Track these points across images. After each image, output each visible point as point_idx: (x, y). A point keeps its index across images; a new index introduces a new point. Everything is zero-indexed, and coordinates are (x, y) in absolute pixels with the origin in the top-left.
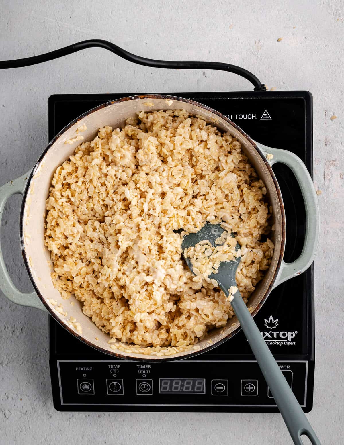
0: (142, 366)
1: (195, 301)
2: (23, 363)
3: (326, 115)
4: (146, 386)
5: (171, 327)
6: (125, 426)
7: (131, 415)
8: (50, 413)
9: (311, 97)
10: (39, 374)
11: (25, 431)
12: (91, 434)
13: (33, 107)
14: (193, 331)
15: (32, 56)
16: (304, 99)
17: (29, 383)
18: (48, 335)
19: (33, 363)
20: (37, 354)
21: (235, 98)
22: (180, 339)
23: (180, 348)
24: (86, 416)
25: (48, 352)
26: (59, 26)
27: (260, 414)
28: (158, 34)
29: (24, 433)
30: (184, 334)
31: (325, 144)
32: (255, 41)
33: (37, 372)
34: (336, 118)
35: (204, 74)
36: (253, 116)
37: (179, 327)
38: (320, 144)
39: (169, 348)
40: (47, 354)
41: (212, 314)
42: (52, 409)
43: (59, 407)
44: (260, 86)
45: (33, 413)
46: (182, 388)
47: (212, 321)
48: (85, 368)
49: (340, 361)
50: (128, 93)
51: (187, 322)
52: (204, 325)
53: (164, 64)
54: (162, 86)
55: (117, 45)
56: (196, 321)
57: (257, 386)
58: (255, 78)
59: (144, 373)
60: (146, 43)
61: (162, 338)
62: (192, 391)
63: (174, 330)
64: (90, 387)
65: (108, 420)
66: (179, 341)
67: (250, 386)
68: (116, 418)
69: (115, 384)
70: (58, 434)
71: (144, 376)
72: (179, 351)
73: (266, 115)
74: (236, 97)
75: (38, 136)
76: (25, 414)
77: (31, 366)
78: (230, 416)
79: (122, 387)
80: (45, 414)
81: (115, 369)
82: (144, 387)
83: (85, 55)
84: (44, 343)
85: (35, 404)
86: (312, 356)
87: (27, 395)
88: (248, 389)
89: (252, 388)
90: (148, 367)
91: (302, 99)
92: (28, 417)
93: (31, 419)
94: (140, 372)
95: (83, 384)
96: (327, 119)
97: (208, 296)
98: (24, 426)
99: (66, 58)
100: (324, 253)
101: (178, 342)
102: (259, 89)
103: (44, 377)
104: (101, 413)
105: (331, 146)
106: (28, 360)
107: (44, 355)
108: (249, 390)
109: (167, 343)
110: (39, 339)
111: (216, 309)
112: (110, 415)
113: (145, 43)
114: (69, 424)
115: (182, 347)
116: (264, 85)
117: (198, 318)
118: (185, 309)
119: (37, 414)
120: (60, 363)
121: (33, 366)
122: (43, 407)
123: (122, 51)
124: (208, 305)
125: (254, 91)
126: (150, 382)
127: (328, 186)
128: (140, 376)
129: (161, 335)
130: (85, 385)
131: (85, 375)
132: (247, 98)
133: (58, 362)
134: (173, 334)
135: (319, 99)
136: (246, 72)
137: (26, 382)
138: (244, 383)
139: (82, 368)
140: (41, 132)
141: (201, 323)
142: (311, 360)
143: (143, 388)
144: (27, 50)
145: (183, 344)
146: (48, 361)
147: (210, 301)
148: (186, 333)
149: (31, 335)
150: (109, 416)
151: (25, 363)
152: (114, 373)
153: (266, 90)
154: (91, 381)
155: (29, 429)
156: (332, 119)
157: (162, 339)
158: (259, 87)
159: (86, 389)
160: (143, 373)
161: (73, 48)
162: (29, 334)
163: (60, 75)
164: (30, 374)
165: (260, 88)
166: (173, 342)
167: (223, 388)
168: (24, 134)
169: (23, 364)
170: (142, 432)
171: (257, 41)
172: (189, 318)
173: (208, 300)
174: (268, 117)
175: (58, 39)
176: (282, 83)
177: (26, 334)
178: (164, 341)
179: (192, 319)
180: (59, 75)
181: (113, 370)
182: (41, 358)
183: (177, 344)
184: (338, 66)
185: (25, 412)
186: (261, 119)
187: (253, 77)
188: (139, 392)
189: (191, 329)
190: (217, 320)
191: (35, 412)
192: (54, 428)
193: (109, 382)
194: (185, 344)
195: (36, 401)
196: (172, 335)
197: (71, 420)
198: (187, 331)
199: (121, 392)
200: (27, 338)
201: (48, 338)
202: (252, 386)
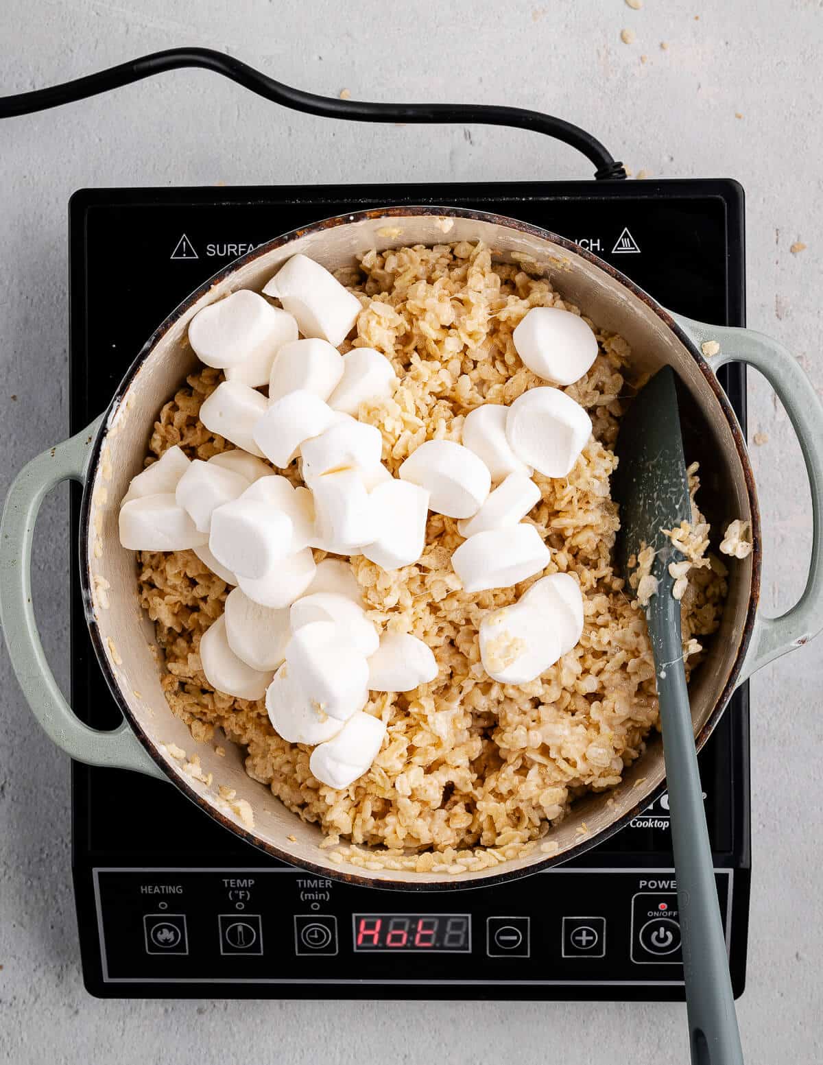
0: (309, 881)
1: (539, 727)
2: (5, 875)
3: (780, 241)
4: (320, 933)
5: (480, 798)
6: (265, 1035)
7: (281, 1006)
8: (73, 1001)
9: (741, 194)
10: (46, 901)
11: (11, 1048)
12: (179, 1054)
13: (31, 220)
14: (538, 803)
15: (29, 89)
16: (723, 199)
17: (22, 925)
18: (69, 804)
19: (30, 876)
20: (42, 850)
21: (547, 198)
22: (503, 827)
23: (508, 849)
24: (166, 1011)
25: (70, 846)
26: (97, 14)
27: (612, 1005)
28: (349, 35)
29: (8, 1054)
30: (514, 814)
31: (778, 315)
32: (598, 51)
33: (41, 897)
34: (804, 247)
35: (468, 135)
36: (592, 245)
37: (500, 797)
38: (764, 316)
39: (480, 853)
40: (66, 851)
41: (585, 758)
42: (80, 993)
43: (97, 988)
44: (611, 168)
45: (31, 1003)
46: (411, 938)
47: (584, 776)
48: (163, 887)
49: (816, 868)
50: (272, 184)
51: (521, 782)
52: (563, 786)
53: (366, 111)
54: (360, 167)
55: (244, 62)
56: (543, 779)
57: (604, 933)
58: (597, 148)
59: (315, 901)
60: (320, 58)
61: (458, 827)
62: (438, 945)
63: (487, 806)
64: (176, 935)
65: (222, 1019)
66: (502, 831)
67: (584, 933)
68: (243, 1014)
69: (240, 929)
70: (95, 1056)
71: (315, 906)
72: (504, 859)
73: (626, 242)
74: (550, 196)
75: (43, 295)
76: (11, 1005)
77: (26, 882)
78: (535, 1010)
79: (259, 936)
80: (61, 1004)
81: (240, 889)
82: (316, 936)
83: (163, 87)
84: (59, 823)
85: (35, 980)
86: (744, 858)
87: (15, 957)
88: (581, 941)
89: (591, 938)
90: (324, 885)
91: (719, 201)
92: (17, 1012)
93: (26, 1016)
94: (304, 896)
95: (160, 928)
96: (781, 252)
97: (570, 713)
98: (9, 1034)
99: (115, 96)
100: (774, 593)
101: (499, 834)
102: (610, 175)
103: (58, 910)
104: (205, 1003)
105: (793, 319)
106: (18, 867)
107: (58, 854)
108: (584, 943)
109: (469, 840)
110: (47, 814)
111: (594, 744)
112: (229, 1007)
113: (316, 58)
114: (124, 1030)
115: (510, 848)
116: (620, 164)
117: (548, 769)
118: (513, 750)
119: (42, 1004)
120: (100, 874)
121: (32, 882)
122: (57, 986)
123: (259, 78)
124: (572, 733)
125: (594, 179)
126: (329, 922)
127: (784, 422)
128: (305, 907)
129: (455, 821)
130: (165, 930)
131: (163, 905)
132: (579, 198)
133: (96, 871)
134: (486, 816)
135: (762, 201)
136: (575, 132)
137: (14, 922)
138: (571, 925)
139: (156, 887)
140: (51, 284)
141: (556, 784)
142: (742, 865)
143: (310, 938)
144: (17, 75)
145: (511, 840)
146: (69, 868)
147: (577, 725)
148: (517, 809)
149: (27, 804)
150: (226, 1009)
151: (12, 874)
152: (240, 901)
153: (625, 176)
154: (178, 922)
155: (20, 1044)
156: (793, 250)
157: (457, 829)
158: (607, 170)
159: (166, 941)
160: (313, 901)
161: (133, 70)
162: (20, 800)
163: (100, 140)
164: (23, 903)
165: (610, 171)
166: (486, 837)
167: (515, 938)
168: (8, 290)
169: (7, 877)
170: (310, 1050)
171: (603, 53)
172: (523, 771)
173: (571, 722)
174: (632, 245)
175: (96, 48)
176: (666, 159)
177: (13, 800)
178: (463, 835)
179: (533, 773)
180: (97, 140)
181: (236, 892)
182: (50, 862)
183: (498, 841)
184: (809, 114)
185: (10, 998)
186: (613, 252)
187: (593, 145)
188: (303, 949)
189: (530, 799)
190: (597, 773)
191: (36, 999)
192: (85, 1040)
193: (226, 922)
194: (518, 840)
195: (39, 973)
196: (482, 818)
197: (127, 1020)
198: (522, 806)
199: (256, 948)
200: (15, 809)
201: (70, 812)
202: (589, 933)
